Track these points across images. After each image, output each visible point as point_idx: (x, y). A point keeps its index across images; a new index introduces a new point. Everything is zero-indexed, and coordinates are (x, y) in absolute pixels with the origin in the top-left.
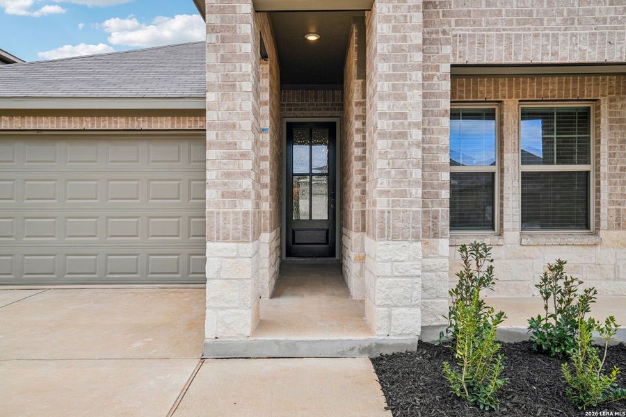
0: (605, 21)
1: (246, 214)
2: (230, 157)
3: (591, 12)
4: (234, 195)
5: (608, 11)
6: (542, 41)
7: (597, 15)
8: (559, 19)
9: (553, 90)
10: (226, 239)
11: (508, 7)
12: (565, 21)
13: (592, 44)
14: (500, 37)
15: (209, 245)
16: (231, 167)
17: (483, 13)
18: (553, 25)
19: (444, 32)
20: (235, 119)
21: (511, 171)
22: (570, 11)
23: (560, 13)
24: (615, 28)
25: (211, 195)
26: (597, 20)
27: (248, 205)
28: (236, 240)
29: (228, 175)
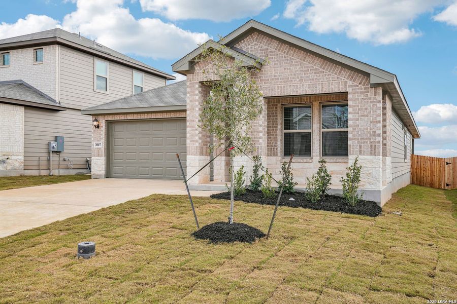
0: (313, 80)
1: (197, 147)
2: (193, 130)
3: (308, 77)
4: (194, 141)
5: (314, 76)
6: (292, 88)
7: (310, 78)
8: (298, 80)
9: (333, 97)
10: (192, 155)
11: (281, 77)
12: (300, 80)
13: (309, 88)
14: (278, 87)
15: (187, 156)
16: (193, 133)
17: (273, 79)
18: (296, 82)
19: (261, 86)
20: (194, 119)
21: (316, 132)
22: (301, 77)
23: (298, 78)
24: (317, 82)
25: (188, 141)
26: (310, 79)
27: (197, 144)
28: (194, 155)
29: (192, 135)
